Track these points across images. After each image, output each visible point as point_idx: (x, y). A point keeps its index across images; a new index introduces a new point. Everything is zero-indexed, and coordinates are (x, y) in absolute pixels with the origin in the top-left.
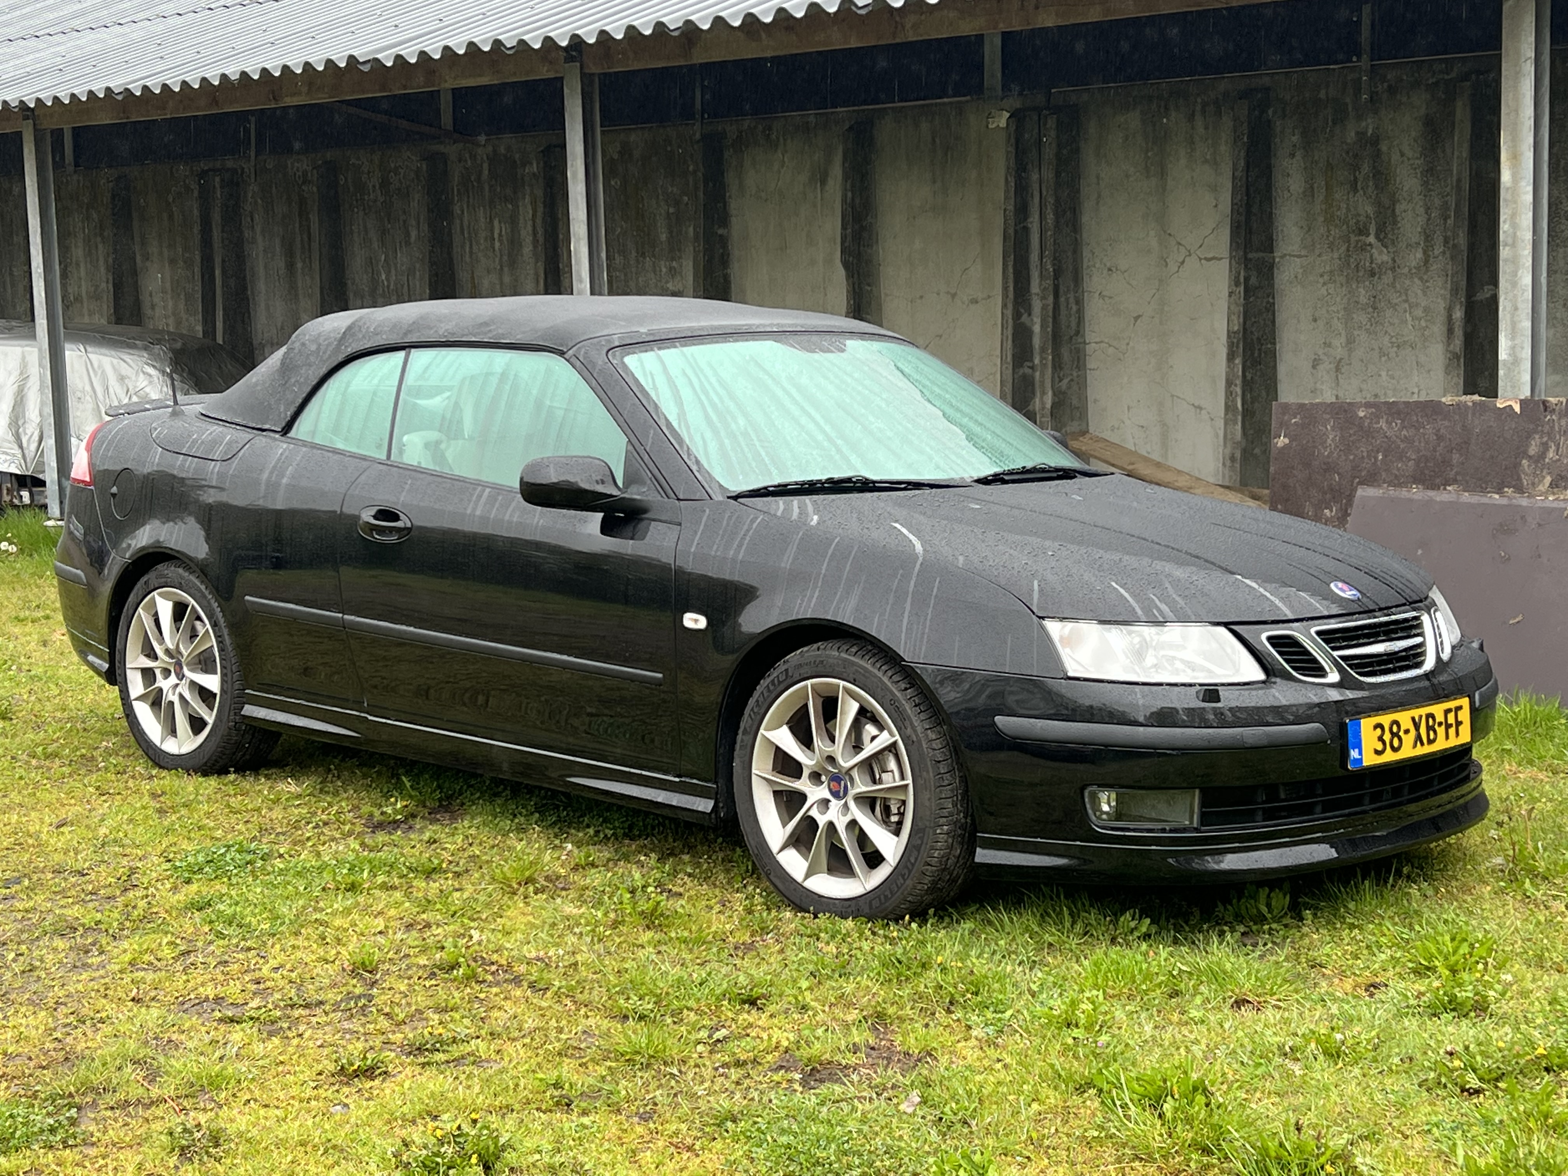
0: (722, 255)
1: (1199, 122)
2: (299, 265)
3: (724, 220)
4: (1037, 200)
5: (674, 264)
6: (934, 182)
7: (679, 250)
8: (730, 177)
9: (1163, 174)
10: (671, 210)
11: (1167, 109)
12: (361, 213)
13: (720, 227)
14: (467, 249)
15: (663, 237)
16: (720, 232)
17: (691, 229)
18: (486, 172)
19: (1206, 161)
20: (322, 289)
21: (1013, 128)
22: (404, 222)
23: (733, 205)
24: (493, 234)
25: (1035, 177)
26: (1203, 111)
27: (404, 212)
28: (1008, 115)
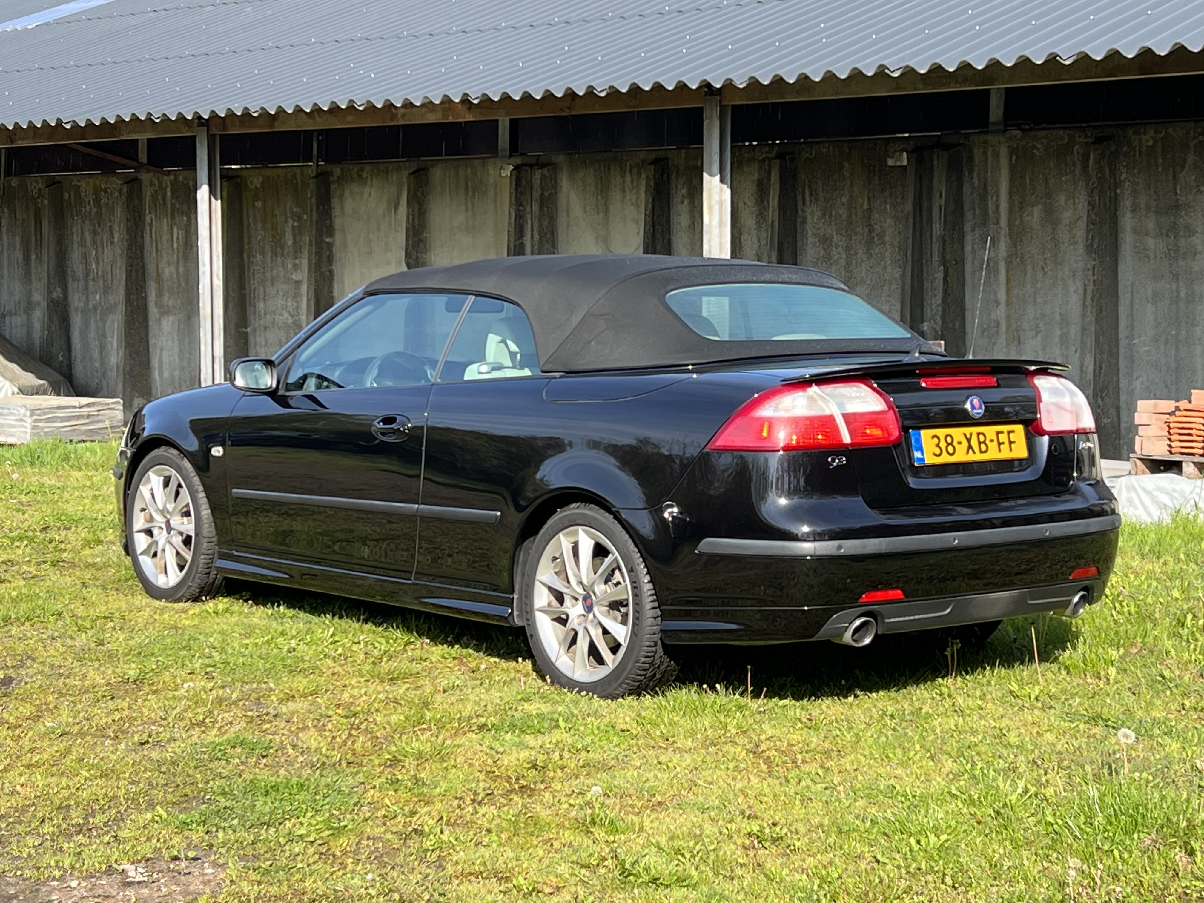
0: (329, 256)
1: (628, 178)
2: (33, 257)
3: (331, 232)
4: (529, 225)
5: (297, 262)
6: (467, 211)
7: (301, 252)
8: (335, 203)
9: (607, 211)
10: (296, 224)
11: (609, 169)
12: (80, 221)
13: (327, 237)
14: (154, 248)
15: (290, 243)
16: (327, 240)
17: (307, 238)
18: (169, 194)
19: (632, 204)
20: (49, 274)
21: (514, 178)
22: (110, 227)
23: (337, 223)
24: (172, 238)
25: (528, 209)
26: (631, 171)
27: (110, 221)
28: (512, 167)
